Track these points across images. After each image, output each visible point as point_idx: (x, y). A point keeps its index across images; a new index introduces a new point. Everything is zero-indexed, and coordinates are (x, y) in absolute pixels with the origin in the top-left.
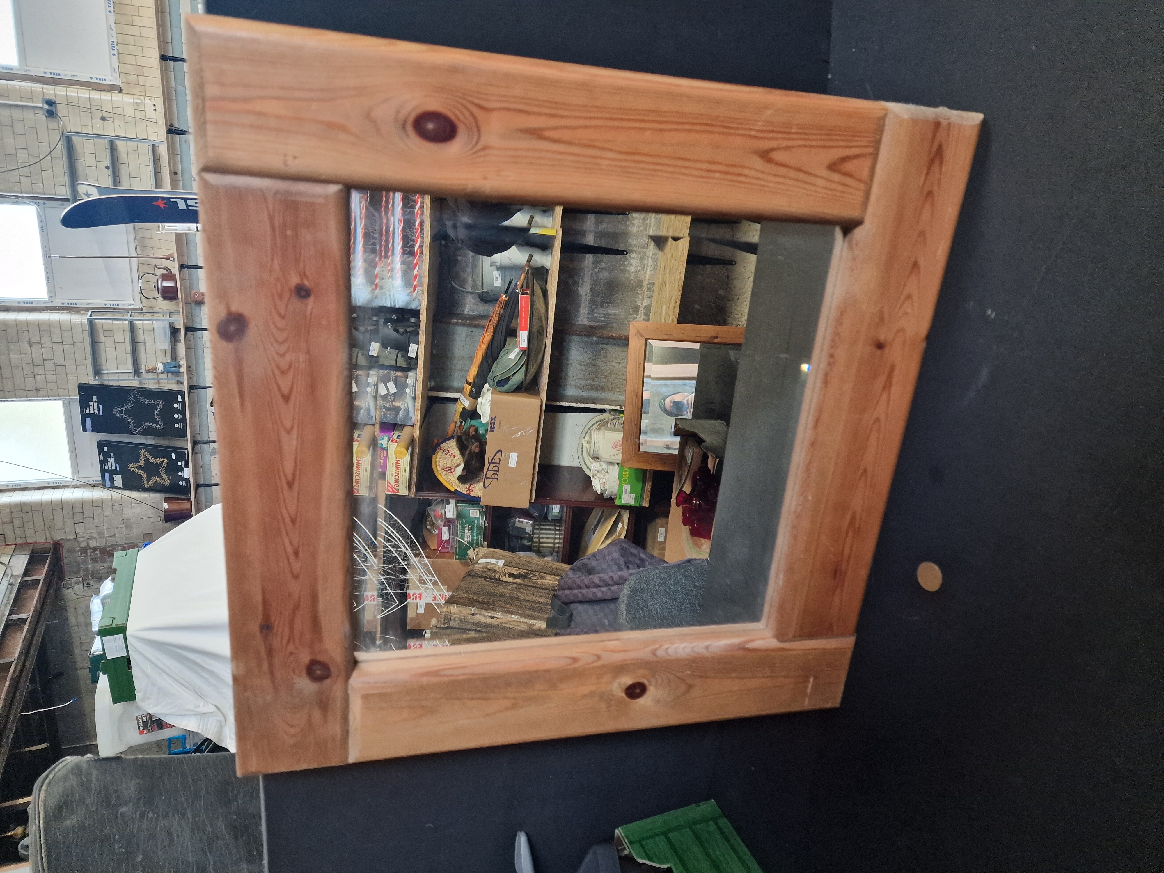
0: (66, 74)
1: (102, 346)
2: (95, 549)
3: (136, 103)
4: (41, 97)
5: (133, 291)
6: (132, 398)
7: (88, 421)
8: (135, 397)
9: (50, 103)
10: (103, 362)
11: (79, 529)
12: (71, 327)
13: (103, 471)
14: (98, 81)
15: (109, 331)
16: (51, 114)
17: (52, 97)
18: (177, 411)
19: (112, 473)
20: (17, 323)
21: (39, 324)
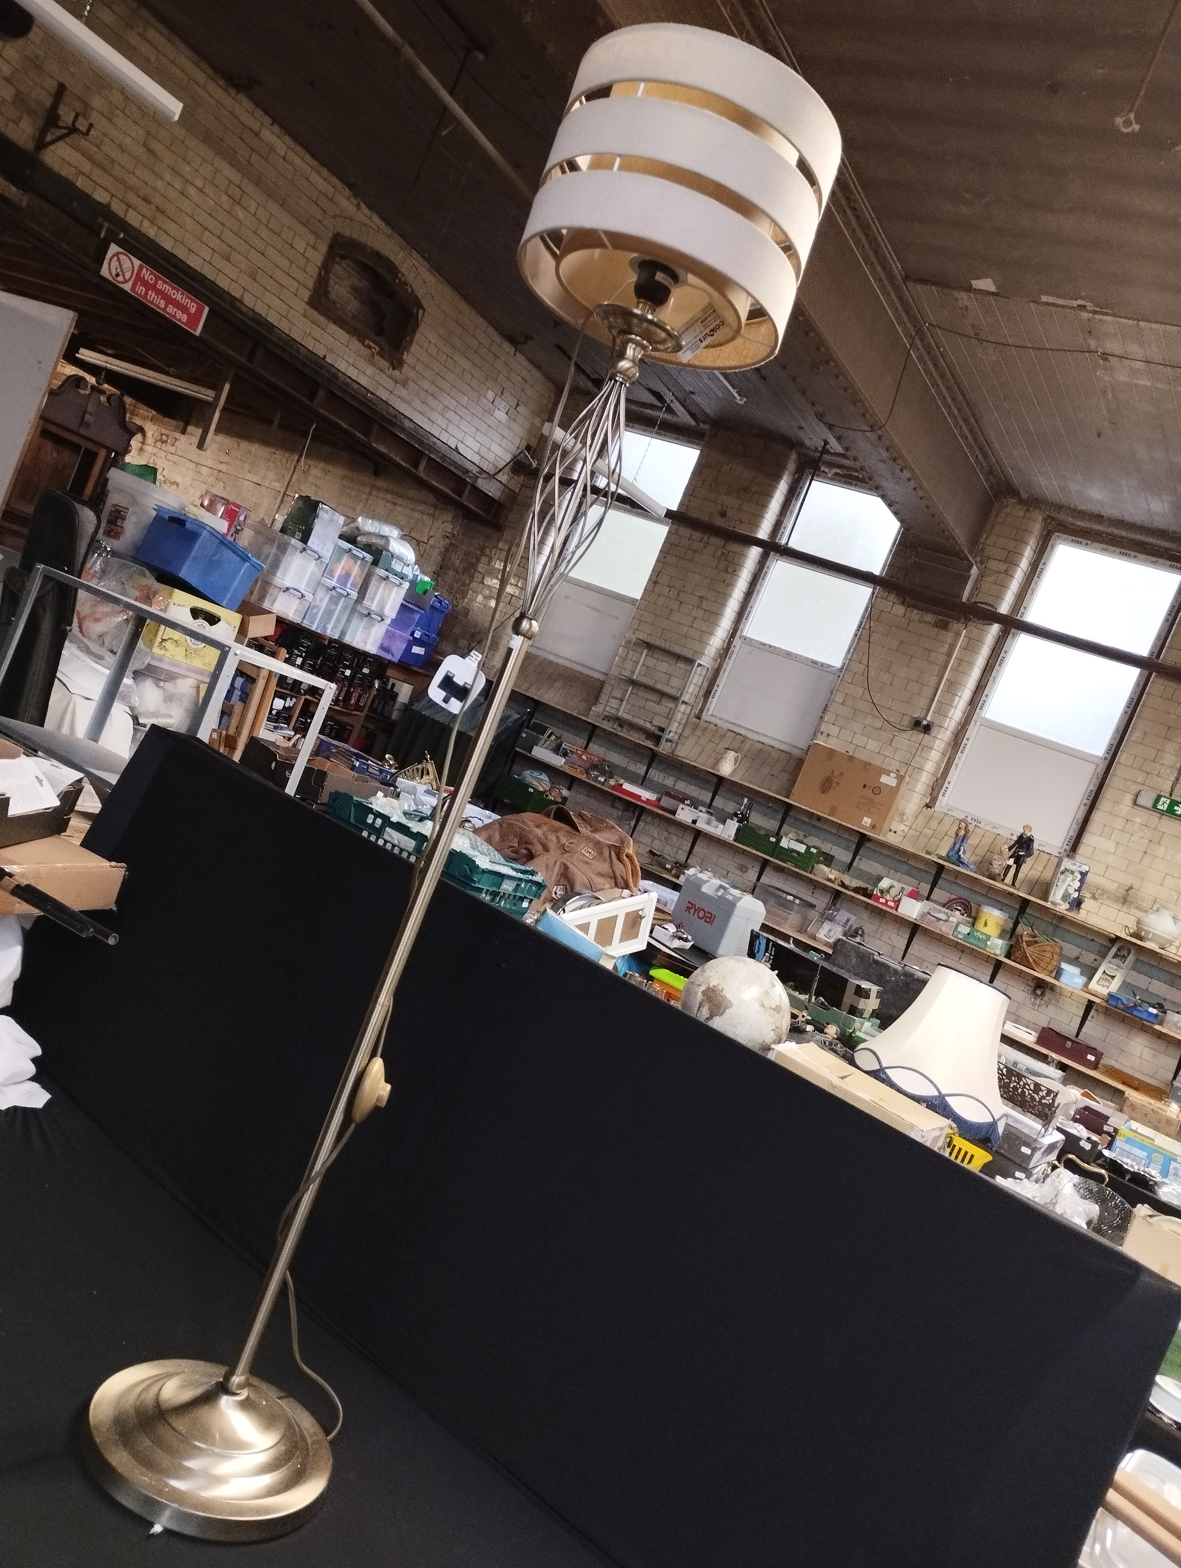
0: (961, 759)
2: (478, 560)
3: (903, 815)
4: (936, 722)
5: (721, 719)
9: (927, 729)
10: (656, 656)
12: (704, 643)
14: (944, 788)
16: (915, 724)
17: (934, 734)
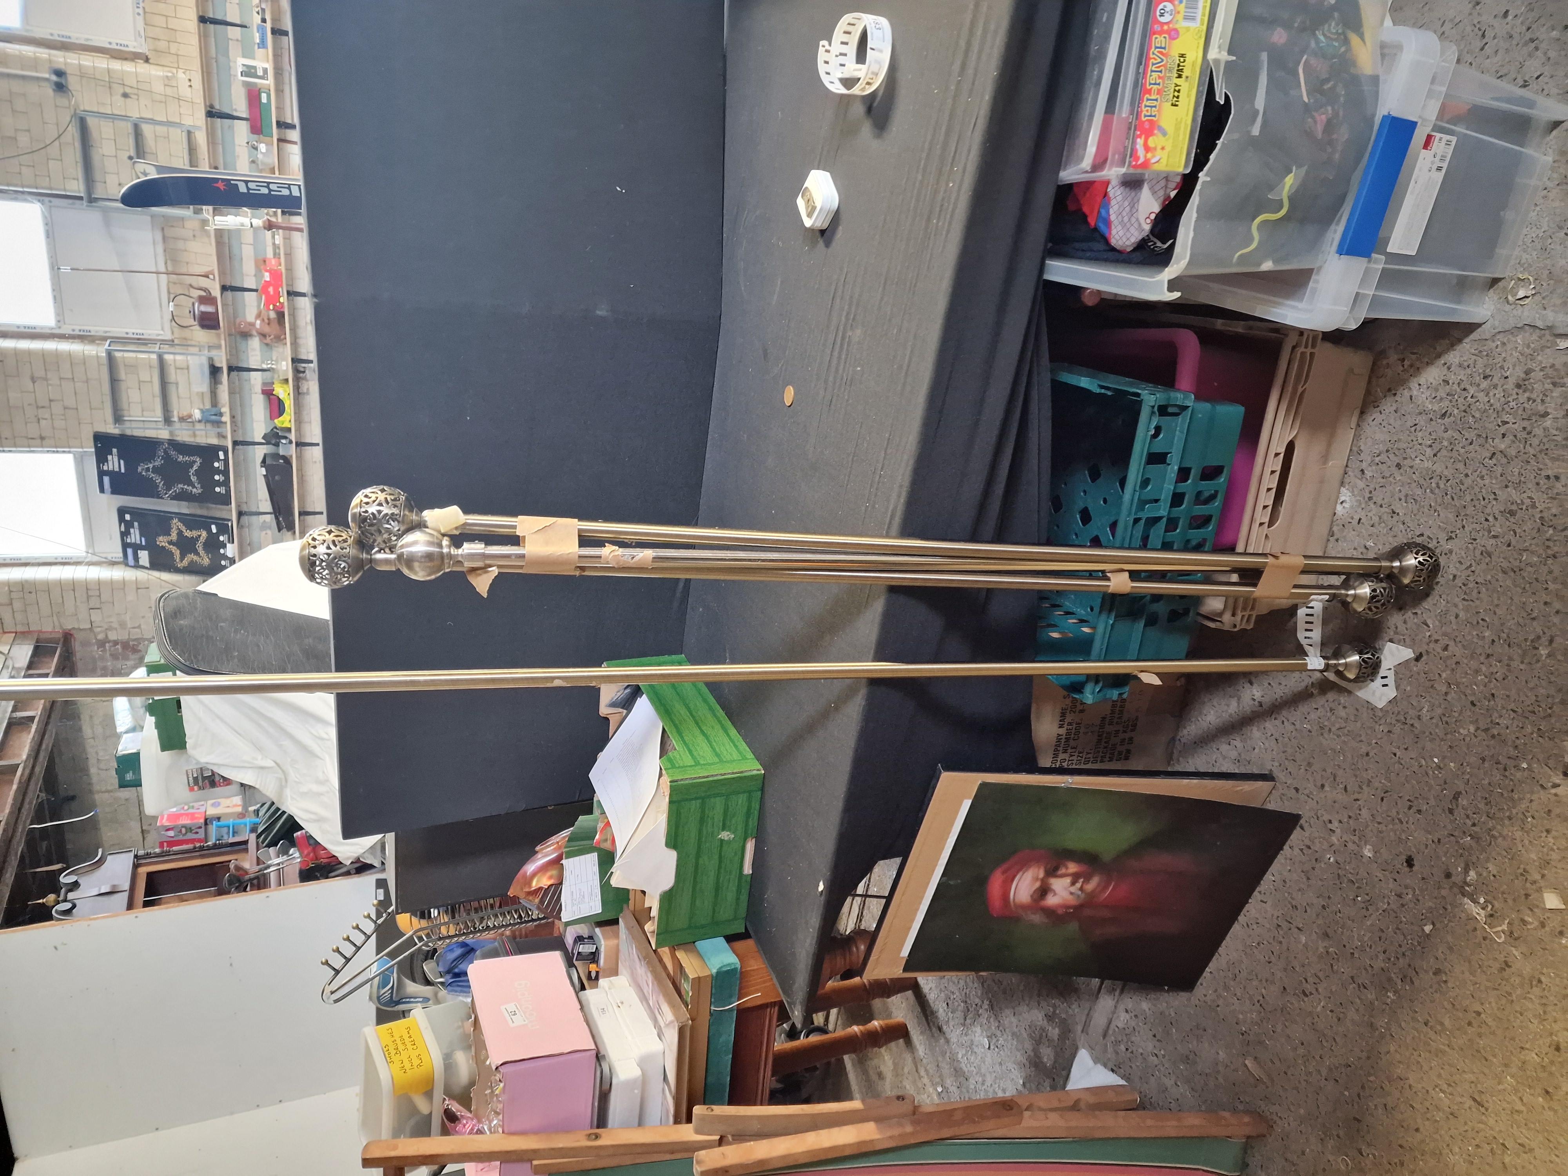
0: (78, 36)
1: (123, 386)
2: (116, 643)
3: (167, 77)
4: (48, 67)
5: (162, 318)
6: (161, 453)
7: (106, 479)
8: (165, 452)
9: (59, 73)
10: (125, 406)
11: (96, 616)
12: (84, 360)
13: (125, 546)
14: (119, 47)
15: (133, 367)
16: (60, 87)
17: (62, 67)
18: (218, 471)
19: (136, 548)
20: (16, 352)
21: (43, 355)
